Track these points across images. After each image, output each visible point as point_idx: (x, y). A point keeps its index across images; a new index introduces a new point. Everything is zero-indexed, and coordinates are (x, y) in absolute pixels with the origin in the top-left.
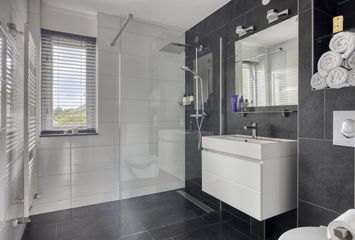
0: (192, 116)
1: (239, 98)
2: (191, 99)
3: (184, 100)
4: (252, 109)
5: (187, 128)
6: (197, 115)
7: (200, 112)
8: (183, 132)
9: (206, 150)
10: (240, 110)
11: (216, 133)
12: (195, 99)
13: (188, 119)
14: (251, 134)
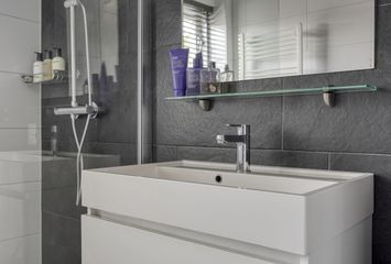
0: (59, 111)
1: (192, 57)
2: (57, 64)
3: (38, 68)
4: (230, 87)
5: (46, 146)
6: (74, 110)
7: (82, 101)
8: (36, 158)
9: (96, 213)
10: (197, 90)
11: (128, 159)
12: (67, 66)
13: (47, 120)
14: (234, 160)
